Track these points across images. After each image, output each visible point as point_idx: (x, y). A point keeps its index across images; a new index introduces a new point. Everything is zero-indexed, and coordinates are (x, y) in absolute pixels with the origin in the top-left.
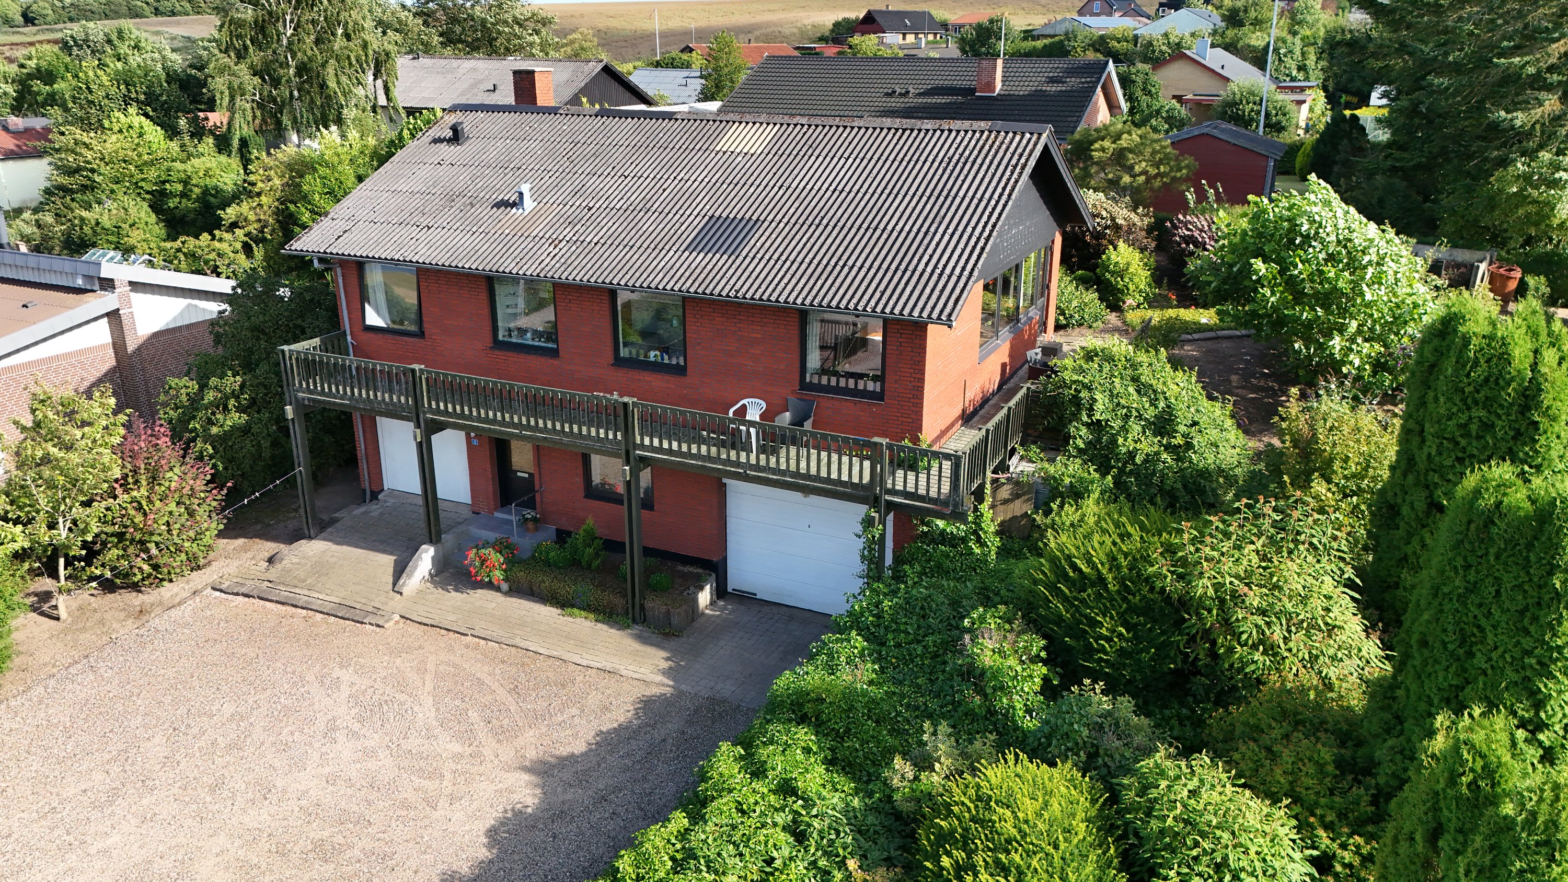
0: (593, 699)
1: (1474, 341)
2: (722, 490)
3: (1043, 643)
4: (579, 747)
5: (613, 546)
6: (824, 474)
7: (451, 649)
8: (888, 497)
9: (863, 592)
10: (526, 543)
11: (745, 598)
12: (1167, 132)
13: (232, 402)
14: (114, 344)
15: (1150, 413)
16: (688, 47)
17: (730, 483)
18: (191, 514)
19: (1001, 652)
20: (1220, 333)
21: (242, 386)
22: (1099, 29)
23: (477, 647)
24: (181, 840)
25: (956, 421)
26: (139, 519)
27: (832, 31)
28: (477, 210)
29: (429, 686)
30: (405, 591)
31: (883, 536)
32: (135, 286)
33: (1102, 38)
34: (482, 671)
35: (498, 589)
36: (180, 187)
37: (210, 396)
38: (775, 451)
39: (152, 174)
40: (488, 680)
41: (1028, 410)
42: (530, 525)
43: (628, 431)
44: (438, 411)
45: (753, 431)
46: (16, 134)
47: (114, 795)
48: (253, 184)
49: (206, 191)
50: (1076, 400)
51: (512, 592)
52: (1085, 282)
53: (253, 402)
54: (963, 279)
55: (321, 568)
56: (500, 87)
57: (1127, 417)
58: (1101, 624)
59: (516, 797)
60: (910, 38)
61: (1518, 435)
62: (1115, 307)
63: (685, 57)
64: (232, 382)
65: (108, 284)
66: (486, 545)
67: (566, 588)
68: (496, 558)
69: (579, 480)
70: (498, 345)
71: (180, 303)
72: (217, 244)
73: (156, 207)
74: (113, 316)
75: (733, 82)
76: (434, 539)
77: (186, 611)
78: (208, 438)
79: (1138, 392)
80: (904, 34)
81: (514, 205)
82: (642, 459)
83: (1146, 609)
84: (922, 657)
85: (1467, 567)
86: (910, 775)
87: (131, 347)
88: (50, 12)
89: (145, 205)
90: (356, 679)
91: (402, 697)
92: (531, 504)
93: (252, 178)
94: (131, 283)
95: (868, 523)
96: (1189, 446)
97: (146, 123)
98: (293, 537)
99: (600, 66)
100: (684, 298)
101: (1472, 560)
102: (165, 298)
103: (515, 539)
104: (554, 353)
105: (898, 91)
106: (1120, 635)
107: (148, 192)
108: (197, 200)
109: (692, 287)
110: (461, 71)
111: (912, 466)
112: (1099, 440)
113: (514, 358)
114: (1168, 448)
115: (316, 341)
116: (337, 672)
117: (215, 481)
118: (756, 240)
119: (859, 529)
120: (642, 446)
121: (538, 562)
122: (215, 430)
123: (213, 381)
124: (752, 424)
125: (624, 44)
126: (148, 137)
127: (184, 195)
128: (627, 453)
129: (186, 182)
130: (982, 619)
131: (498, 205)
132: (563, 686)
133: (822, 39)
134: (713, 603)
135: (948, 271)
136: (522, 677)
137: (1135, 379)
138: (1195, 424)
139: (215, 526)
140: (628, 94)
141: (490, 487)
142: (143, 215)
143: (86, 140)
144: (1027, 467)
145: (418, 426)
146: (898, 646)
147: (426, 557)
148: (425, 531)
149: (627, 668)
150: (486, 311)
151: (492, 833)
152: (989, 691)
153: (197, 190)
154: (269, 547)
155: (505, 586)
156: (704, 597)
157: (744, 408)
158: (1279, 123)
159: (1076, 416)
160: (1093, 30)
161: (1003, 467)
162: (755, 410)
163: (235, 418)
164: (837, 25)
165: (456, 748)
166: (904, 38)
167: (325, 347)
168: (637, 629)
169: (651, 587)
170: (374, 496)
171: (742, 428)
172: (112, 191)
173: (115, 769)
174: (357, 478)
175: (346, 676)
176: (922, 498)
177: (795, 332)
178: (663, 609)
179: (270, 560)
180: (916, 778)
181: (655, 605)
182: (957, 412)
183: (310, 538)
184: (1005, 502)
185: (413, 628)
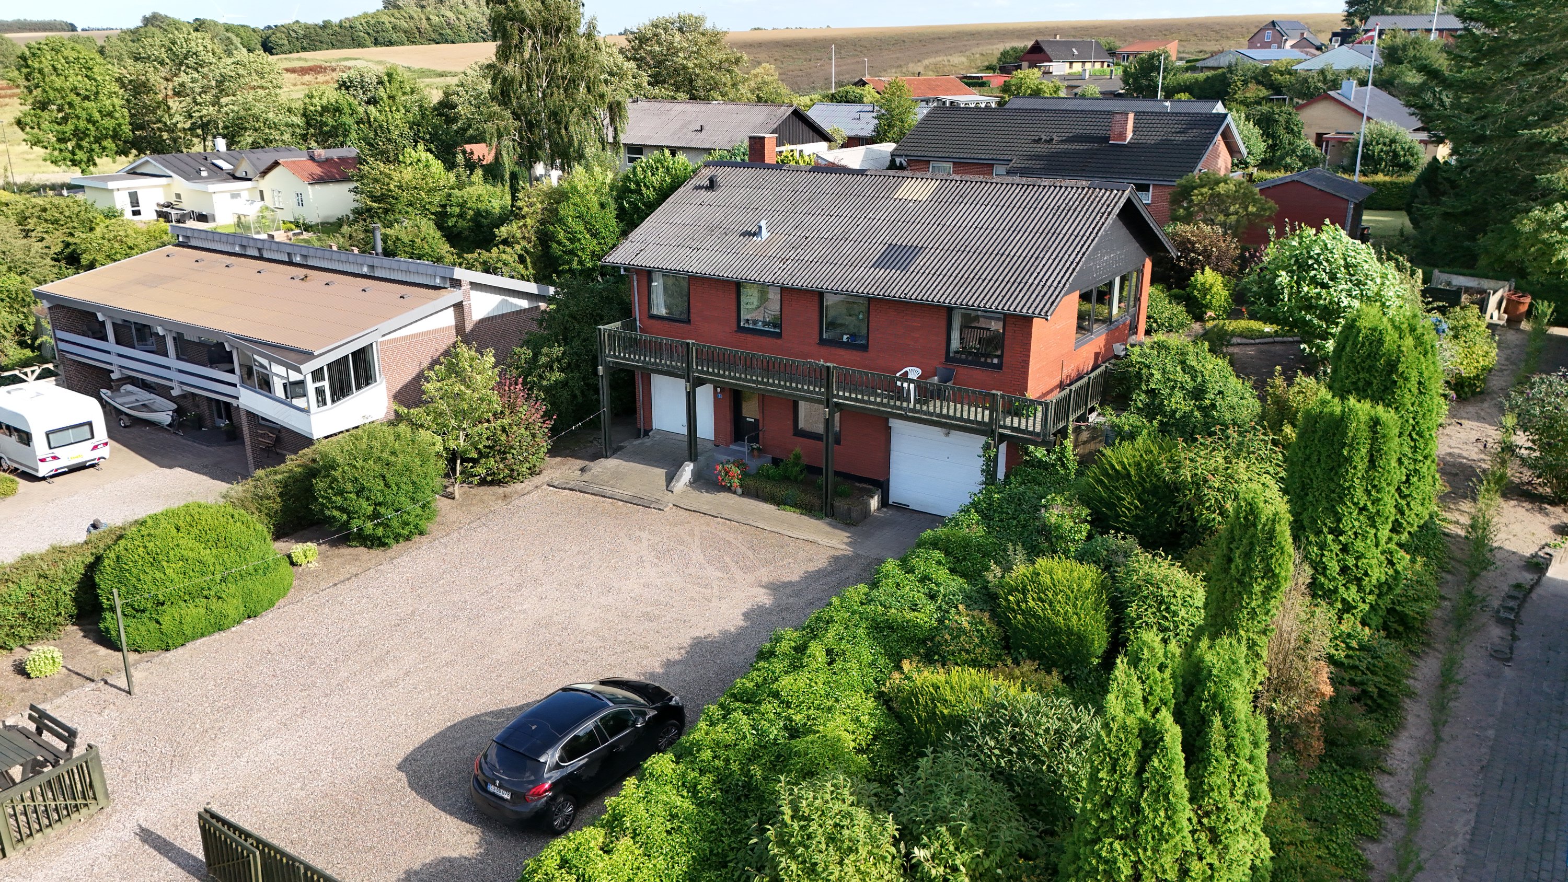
0: (802, 555)
1: (1363, 331)
2: (888, 431)
3: (1089, 511)
4: (795, 578)
5: (814, 470)
6: (958, 415)
7: (708, 524)
8: (1001, 431)
9: (981, 492)
10: (753, 464)
11: (901, 508)
12: (1300, 169)
13: (556, 365)
14: (456, 326)
15: (1190, 385)
16: (861, 80)
17: (894, 423)
18: (534, 436)
19: (1063, 516)
20: (1277, 339)
21: (564, 353)
22: (1264, 61)
23: (725, 524)
24: (565, 607)
25: (1055, 388)
26: (503, 438)
27: (1000, 60)
28: (730, 237)
29: (697, 542)
30: (675, 490)
31: (996, 456)
32: (475, 286)
33: (1265, 71)
34: (730, 537)
35: (735, 493)
36: (457, 210)
37: (543, 360)
38: (926, 403)
39: (437, 198)
40: (734, 541)
41: (1106, 382)
42: (756, 452)
43: (829, 387)
44: (702, 372)
45: (912, 386)
46: (320, 163)
47: (520, 586)
48: (520, 209)
49: (478, 213)
50: (1139, 375)
51: (743, 495)
52: (1177, 299)
53: (569, 364)
54: (1059, 289)
55: (617, 476)
56: (706, 128)
57: (1173, 388)
58: (1124, 499)
59: (758, 599)
60: (1077, 67)
61: (1386, 388)
62: (1199, 318)
63: (858, 90)
64: (558, 351)
65: (456, 283)
66: (728, 462)
67: (782, 491)
68: (736, 471)
69: (790, 423)
70: (741, 329)
71: (497, 299)
72: (504, 256)
73: (440, 226)
74: (459, 307)
75: (902, 122)
76: (692, 458)
77: (535, 495)
78: (541, 388)
79: (1184, 371)
80: (1071, 63)
81: (755, 234)
82: (837, 404)
83: (1154, 491)
84: (1016, 526)
85: (1305, 447)
86: (999, 575)
87: (469, 327)
88: (286, 42)
89: (431, 223)
90: (650, 537)
91: (682, 548)
92: (755, 439)
93: (519, 203)
94: (471, 283)
95: (987, 447)
96: (1213, 406)
97: (431, 156)
98: (594, 457)
99: (791, 110)
100: (869, 298)
101: (1309, 443)
102: (484, 294)
103: (746, 461)
104: (779, 336)
105: (1044, 138)
106: (1136, 507)
107: (433, 214)
108: (471, 220)
109: (876, 291)
110: (673, 113)
111: (1018, 414)
112: (1153, 403)
113: (750, 338)
114: (1199, 408)
115: (619, 324)
116: (638, 533)
117: (547, 415)
118: (920, 261)
119: (981, 452)
120: (838, 396)
121: (761, 475)
122: (545, 383)
123: (545, 350)
124: (912, 381)
125: (800, 73)
126: (433, 169)
127: (461, 216)
128: (828, 400)
129: (462, 205)
130: (1053, 499)
131: (744, 234)
132: (782, 547)
133: (990, 68)
134: (878, 509)
135: (1049, 284)
136: (756, 542)
137: (1183, 363)
138: (1220, 392)
139: (545, 444)
140: (812, 133)
141: (728, 428)
142: (431, 232)
143: (387, 171)
144: (1101, 419)
145: (688, 381)
146: (1001, 521)
147: (688, 469)
148: (686, 453)
149: (823, 540)
150: (734, 307)
151: (746, 615)
152: (1054, 540)
153: (471, 212)
154: (580, 463)
155: (739, 491)
156: (874, 503)
157: (906, 373)
158: (1407, 162)
159: (1138, 386)
160: (1256, 63)
161: (1083, 418)
162: (914, 373)
163: (557, 376)
164: (1004, 54)
165: (720, 574)
166: (1071, 67)
167: (623, 327)
168: (828, 520)
169: (838, 494)
170: (646, 433)
171: (905, 385)
172: (407, 213)
173: (516, 575)
174: (635, 422)
175: (645, 535)
176: (1022, 431)
177: (943, 323)
178: (846, 507)
179: (582, 470)
180: (1003, 577)
181: (841, 504)
182: (1056, 381)
183: (607, 457)
184: (1084, 443)
185: (682, 512)
